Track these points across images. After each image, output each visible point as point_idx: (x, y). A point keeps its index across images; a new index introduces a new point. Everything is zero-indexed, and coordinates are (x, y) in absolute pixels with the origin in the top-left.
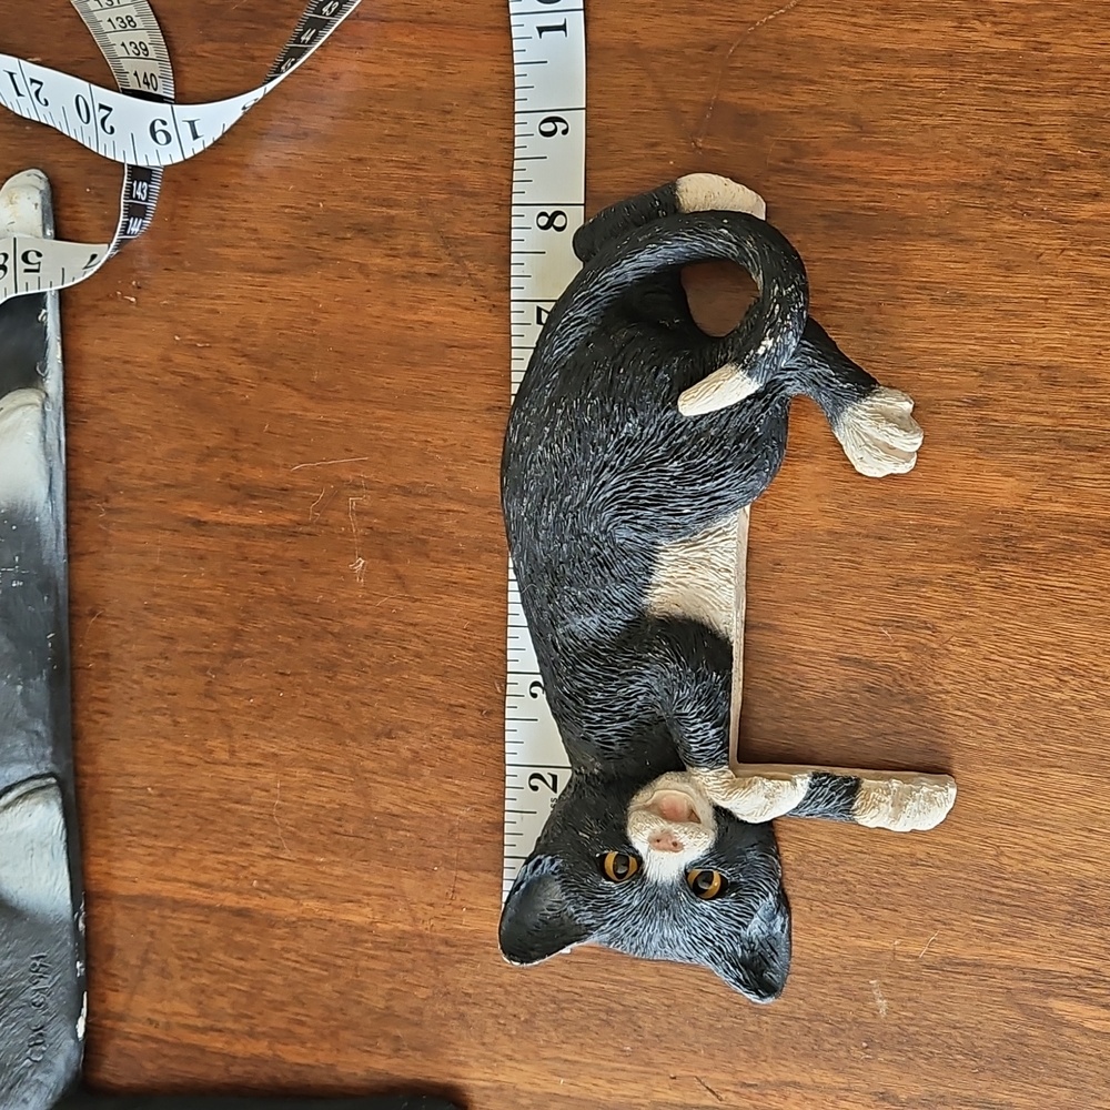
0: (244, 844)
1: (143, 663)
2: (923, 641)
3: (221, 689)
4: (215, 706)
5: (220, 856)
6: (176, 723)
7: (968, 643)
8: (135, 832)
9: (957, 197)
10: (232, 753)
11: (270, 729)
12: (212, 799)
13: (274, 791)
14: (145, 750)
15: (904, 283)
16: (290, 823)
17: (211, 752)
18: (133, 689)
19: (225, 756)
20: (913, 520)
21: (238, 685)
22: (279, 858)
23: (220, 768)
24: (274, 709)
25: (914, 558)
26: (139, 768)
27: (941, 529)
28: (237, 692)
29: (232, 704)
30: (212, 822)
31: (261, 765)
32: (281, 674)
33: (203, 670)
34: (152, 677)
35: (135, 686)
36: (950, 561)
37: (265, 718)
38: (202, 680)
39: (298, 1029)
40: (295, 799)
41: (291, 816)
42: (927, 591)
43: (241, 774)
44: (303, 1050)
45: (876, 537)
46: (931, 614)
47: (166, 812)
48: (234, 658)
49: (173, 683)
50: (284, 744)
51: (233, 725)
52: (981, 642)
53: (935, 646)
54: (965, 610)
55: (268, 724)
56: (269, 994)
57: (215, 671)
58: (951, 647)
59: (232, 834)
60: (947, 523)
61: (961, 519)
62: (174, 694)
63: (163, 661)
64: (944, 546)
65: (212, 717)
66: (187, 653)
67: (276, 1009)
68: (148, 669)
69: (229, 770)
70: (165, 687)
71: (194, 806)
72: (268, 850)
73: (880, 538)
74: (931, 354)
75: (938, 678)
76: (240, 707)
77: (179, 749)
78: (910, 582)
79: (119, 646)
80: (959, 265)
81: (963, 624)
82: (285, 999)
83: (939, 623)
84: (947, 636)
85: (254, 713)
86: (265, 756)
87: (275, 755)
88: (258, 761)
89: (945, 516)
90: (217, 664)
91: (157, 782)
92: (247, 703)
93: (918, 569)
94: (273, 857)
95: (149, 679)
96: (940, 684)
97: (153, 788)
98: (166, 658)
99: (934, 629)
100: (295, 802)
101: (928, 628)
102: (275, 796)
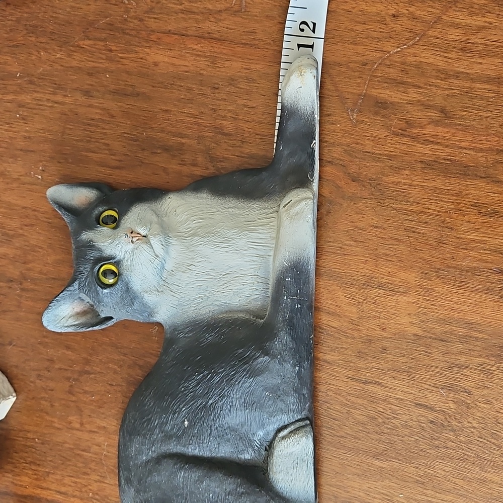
0: (85, 473)
1: (36, 372)
2: (463, 399)
3: (77, 390)
4: (74, 399)
5: (73, 479)
6: (52, 406)
7: (488, 402)
8: (27, 462)
9: (497, 157)
10: (82, 424)
12: (69, 448)
13: (103, 447)
14: (35, 418)
15: (464, 202)
17: (70, 423)
18: (31, 386)
19: (78, 426)
20: (462, 332)
21: (87, 388)
22: (104, 482)
23: (75, 432)
24: (105, 403)
25: (461, 353)
26: (31, 428)
27: (477, 339)
28: (86, 392)
29: (82, 399)
30: (69, 460)
31: (96, 432)
32: (110, 384)
33: (68, 379)
34: (40, 380)
35: (31, 384)
36: (481, 356)
37: (100, 407)
42: (467, 372)
43: (86, 436)
45: (440, 340)
46: (468, 384)
47: (45, 453)
48: (85, 374)
49: (51, 384)
50: (110, 422)
51: (83, 410)
52: (495, 402)
53: (469, 402)
54: (487, 384)
55: (102, 410)
57: (74, 380)
58: (478, 404)
59: (79, 467)
60: (480, 336)
61: (489, 335)
62: (52, 390)
63: (46, 372)
64: (478, 348)
65: (72, 404)
66: (60, 369)
68: (39, 376)
69: (79, 433)
70: (47, 386)
71: (60, 450)
72: (98, 478)
73: (442, 341)
74: (477, 242)
76: (87, 401)
77: (53, 420)
78: (458, 366)
79: (24, 362)
80: (496, 195)
81: (486, 391)
83: (473, 390)
84: (477, 398)
85: (94, 404)
86: (99, 428)
87: (104, 427)
88: (96, 430)
89: (480, 332)
90: (76, 376)
91: (41, 436)
92: (91, 398)
93: (462, 359)
94: (101, 482)
95: (38, 381)
96: (471, 423)
97: (38, 439)
98: (49, 371)
99: (469, 393)
101: (466, 392)
102: (103, 449)
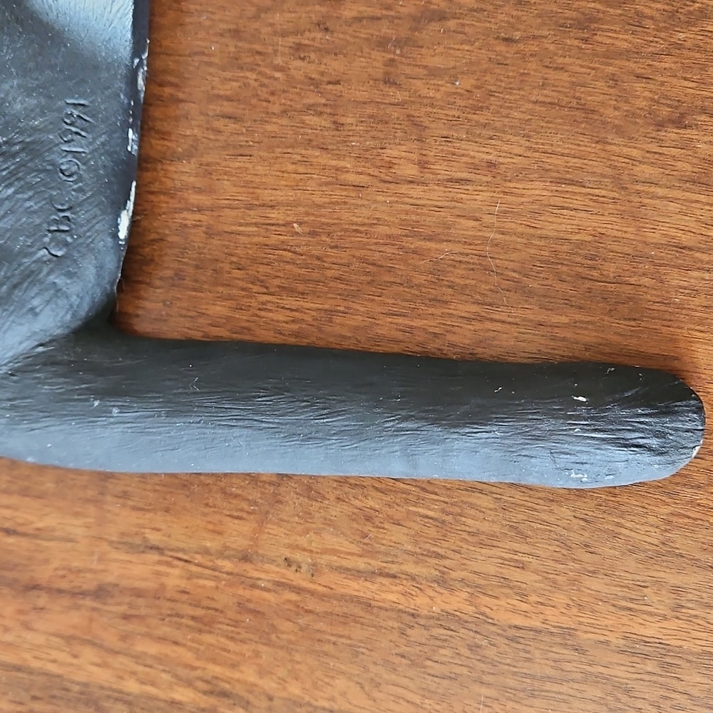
11: (485, 126)
16: (511, 265)
38: (379, 57)
39: (516, 575)
40: (520, 229)
41: (514, 256)
44: (524, 606)
56: (469, 522)
67: (482, 545)
82: (496, 528)
100: (521, 235)
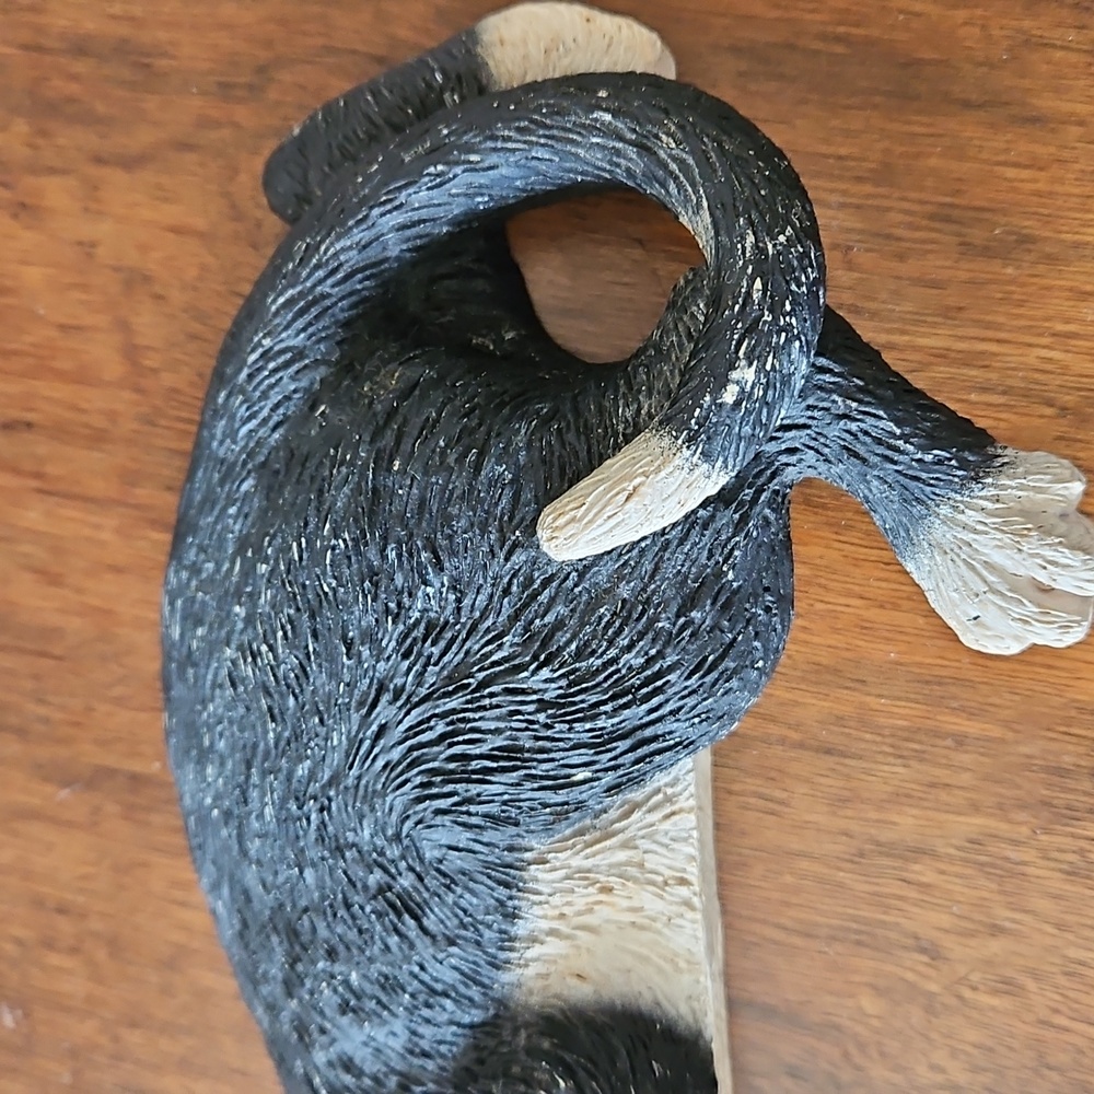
75: (940, 1057)
